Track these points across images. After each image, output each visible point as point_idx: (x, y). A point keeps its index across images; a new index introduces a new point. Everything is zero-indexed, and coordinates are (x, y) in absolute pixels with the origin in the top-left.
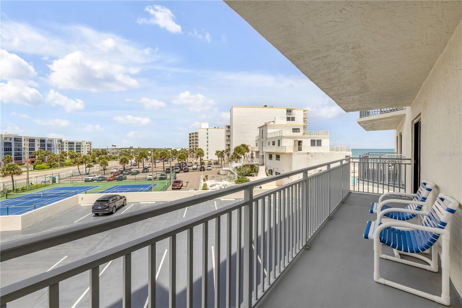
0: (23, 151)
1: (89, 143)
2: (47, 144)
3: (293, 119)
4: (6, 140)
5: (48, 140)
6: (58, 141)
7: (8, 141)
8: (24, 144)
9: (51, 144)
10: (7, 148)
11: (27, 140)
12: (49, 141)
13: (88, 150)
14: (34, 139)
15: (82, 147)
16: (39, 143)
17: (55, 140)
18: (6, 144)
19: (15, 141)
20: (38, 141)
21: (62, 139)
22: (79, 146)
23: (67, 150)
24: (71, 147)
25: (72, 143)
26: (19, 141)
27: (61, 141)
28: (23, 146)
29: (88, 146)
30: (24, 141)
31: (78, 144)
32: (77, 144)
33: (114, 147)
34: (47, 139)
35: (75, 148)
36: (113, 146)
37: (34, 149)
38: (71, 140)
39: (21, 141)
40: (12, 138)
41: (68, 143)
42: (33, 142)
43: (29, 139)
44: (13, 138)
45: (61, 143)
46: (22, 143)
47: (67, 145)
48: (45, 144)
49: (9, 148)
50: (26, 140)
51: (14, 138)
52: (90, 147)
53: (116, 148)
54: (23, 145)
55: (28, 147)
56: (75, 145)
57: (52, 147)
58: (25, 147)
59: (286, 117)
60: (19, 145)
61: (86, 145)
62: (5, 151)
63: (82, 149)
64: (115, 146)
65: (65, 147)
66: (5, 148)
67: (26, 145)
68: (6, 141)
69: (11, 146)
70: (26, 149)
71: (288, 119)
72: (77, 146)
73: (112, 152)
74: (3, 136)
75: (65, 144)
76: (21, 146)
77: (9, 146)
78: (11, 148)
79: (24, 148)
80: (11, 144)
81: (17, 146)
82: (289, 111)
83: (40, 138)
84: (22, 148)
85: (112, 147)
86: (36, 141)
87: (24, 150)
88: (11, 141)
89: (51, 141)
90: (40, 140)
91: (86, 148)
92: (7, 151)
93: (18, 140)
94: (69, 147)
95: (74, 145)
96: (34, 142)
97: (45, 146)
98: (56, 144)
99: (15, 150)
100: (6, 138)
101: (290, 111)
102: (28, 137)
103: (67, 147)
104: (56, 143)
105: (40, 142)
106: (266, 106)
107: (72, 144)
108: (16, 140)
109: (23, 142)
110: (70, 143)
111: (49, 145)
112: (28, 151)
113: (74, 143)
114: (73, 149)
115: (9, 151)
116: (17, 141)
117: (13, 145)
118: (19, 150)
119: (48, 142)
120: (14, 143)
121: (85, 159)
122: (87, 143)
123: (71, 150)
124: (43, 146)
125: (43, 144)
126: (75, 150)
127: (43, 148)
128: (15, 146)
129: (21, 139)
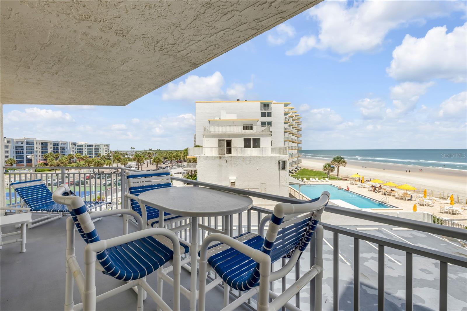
1: (107, 146)
2: (61, 147)
3: (269, 115)
4: (18, 143)
5: (61, 144)
6: (72, 144)
7: (20, 144)
8: (37, 148)
9: (65, 147)
10: (18, 151)
11: (39, 143)
12: (63, 144)
13: (106, 152)
14: (47, 143)
15: (100, 150)
16: (52, 146)
17: (68, 143)
18: (17, 147)
19: (26, 145)
20: (51, 144)
21: (76, 142)
22: (97, 149)
23: (86, 153)
24: (90, 149)
25: (91, 146)
26: (31, 145)
27: (75, 144)
28: (35, 149)
29: (106, 148)
30: (36, 144)
31: (97, 147)
32: (95, 147)
33: (133, 150)
34: (60, 142)
35: (94, 150)
36: (132, 148)
37: (46, 152)
38: (90, 143)
39: (34, 145)
40: (23, 141)
41: (87, 146)
42: (45, 145)
43: (41, 142)
45: (75, 146)
46: (34, 146)
47: (86, 147)
48: (58, 147)
49: (20, 151)
50: (38, 143)
52: (108, 149)
53: (135, 150)
55: (41, 150)
56: (94, 147)
57: (66, 150)
59: (261, 113)
60: (32, 148)
61: (104, 148)
62: (16, 154)
63: (101, 151)
64: (134, 148)
65: (84, 150)
66: (16, 152)
68: (17, 145)
69: (23, 149)
70: (39, 152)
71: (263, 115)
72: (95, 149)
73: (131, 154)
74: (15, 140)
75: (84, 147)
76: (34, 149)
77: (21, 149)
78: (23, 151)
79: (37, 151)
80: (23, 148)
81: (30, 149)
82: (266, 105)
83: (53, 141)
84: (34, 151)
85: (131, 150)
86: (48, 144)
87: (37, 153)
88: (22, 144)
89: (65, 144)
90: (53, 143)
91: (104, 151)
92: (18, 154)
93: (31, 143)
94: (88, 150)
95: (92, 148)
96: (47, 145)
97: (58, 149)
99: (27, 153)
100: (17, 142)
101: (268, 105)
102: (40, 140)
103: (86, 150)
104: (69, 146)
106: (238, 100)
108: (29, 143)
109: (35, 146)
110: (89, 146)
111: (63, 148)
112: (41, 154)
113: (92, 146)
114: (92, 151)
115: (20, 154)
116: (30, 145)
117: (25, 148)
119: (61, 145)
121: (61, 162)
122: (105, 146)
123: (90, 152)
124: (56, 149)
125: (56, 147)
126: (94, 153)
127: (56, 151)
128: (26, 149)
129: (33, 142)
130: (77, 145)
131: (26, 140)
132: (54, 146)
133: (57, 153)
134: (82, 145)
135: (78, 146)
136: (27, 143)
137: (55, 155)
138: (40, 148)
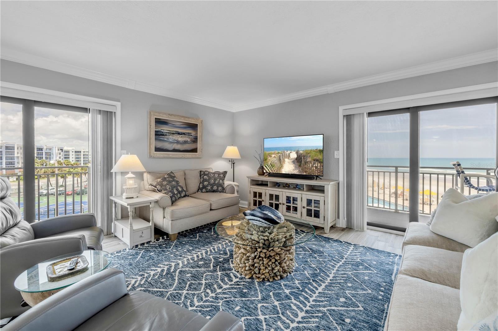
0: (16, 160)
2: (46, 153)
5: (46, 149)
6: (58, 150)
8: (18, 153)
9: (50, 153)
11: (21, 148)
12: (48, 150)
17: (54, 148)
19: (6, 150)
21: (63, 148)
22: (86, 155)
23: (74, 159)
24: (78, 155)
26: (11, 150)
27: (62, 150)
28: (16, 155)
30: (18, 149)
32: (84, 153)
34: (45, 147)
35: (82, 157)
38: (78, 148)
39: (14, 149)
41: (74, 152)
44: (3, 147)
45: (62, 151)
46: (14, 152)
47: (74, 153)
48: (42, 153)
50: (19, 148)
51: (6, 146)
54: (16, 153)
56: (82, 153)
57: (52, 156)
58: (19, 155)
60: (12, 153)
65: (71, 156)
67: (19, 153)
69: (2, 155)
70: (20, 158)
72: (84, 155)
75: (71, 153)
76: (14, 155)
79: (18, 157)
81: (10, 155)
84: (14, 157)
89: (50, 149)
93: (11, 148)
94: (75, 156)
97: (42, 155)
98: (56, 153)
99: (6, 159)
103: (74, 156)
105: (37, 151)
107: (79, 153)
109: (16, 150)
110: (77, 151)
111: (48, 154)
113: (80, 152)
114: (80, 158)
116: (9, 149)
117: (4, 153)
118: (12, 159)
119: (46, 150)
120: (6, 151)
123: (78, 159)
124: (40, 155)
125: (40, 153)
126: (82, 159)
127: (40, 157)
128: (6, 155)
129: (14, 147)
130: (64, 151)
131: (5, 145)
132: (39, 151)
133: (41, 160)
134: (69, 151)
135: (66, 152)
136: (7, 148)
137: (39, 162)
138: (21, 154)
